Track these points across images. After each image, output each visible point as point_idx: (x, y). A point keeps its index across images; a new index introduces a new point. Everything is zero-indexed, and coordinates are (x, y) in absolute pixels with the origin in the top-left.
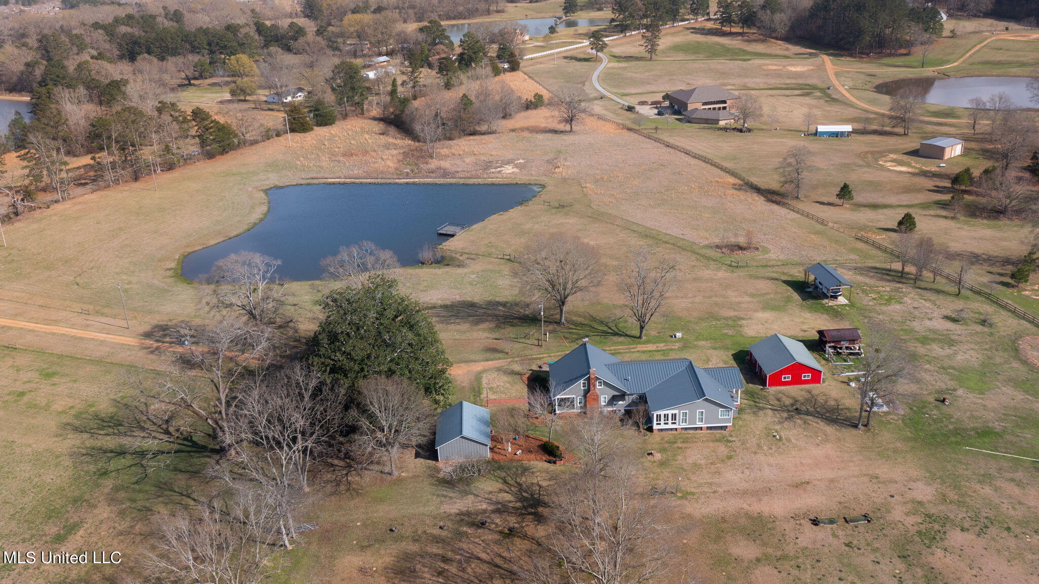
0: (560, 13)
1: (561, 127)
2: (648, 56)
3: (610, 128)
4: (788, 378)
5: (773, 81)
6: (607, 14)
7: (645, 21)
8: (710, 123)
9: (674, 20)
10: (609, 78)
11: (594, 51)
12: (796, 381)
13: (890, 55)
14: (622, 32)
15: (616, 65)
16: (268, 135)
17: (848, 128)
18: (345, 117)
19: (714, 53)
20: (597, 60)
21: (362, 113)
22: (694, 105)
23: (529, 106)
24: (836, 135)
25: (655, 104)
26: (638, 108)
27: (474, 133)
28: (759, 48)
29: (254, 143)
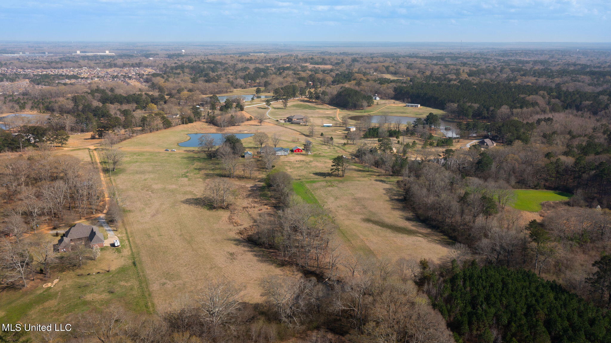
0: (255, 93)
1: (258, 124)
2: (284, 108)
3: (272, 125)
4: (297, 151)
5: (320, 116)
6: (271, 94)
7: (284, 97)
8: (298, 124)
9: (294, 97)
10: (272, 113)
11: (267, 106)
12: (298, 151)
13: (358, 109)
14: (276, 100)
15: (274, 110)
16: (177, 125)
17: (331, 125)
18: (196, 121)
19: (305, 107)
20: (268, 108)
21: (200, 120)
22: (294, 119)
23: (248, 120)
24: (328, 126)
25: (284, 120)
26: (279, 120)
27: (234, 125)
28: (320, 106)
29: (174, 126)
